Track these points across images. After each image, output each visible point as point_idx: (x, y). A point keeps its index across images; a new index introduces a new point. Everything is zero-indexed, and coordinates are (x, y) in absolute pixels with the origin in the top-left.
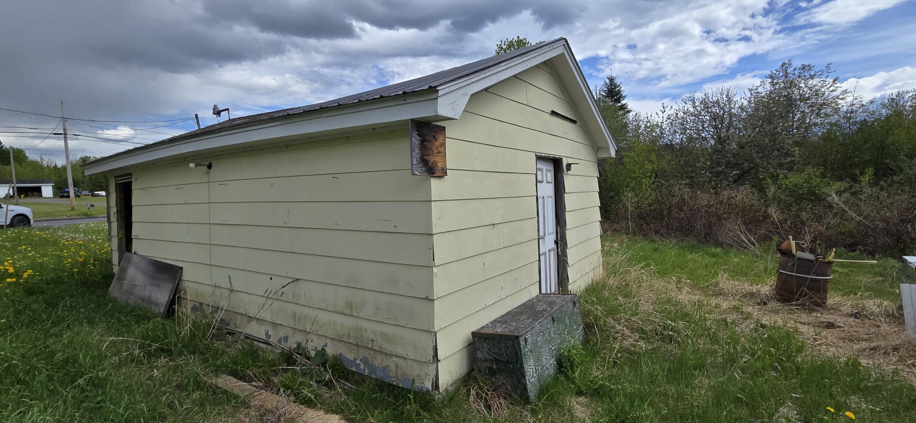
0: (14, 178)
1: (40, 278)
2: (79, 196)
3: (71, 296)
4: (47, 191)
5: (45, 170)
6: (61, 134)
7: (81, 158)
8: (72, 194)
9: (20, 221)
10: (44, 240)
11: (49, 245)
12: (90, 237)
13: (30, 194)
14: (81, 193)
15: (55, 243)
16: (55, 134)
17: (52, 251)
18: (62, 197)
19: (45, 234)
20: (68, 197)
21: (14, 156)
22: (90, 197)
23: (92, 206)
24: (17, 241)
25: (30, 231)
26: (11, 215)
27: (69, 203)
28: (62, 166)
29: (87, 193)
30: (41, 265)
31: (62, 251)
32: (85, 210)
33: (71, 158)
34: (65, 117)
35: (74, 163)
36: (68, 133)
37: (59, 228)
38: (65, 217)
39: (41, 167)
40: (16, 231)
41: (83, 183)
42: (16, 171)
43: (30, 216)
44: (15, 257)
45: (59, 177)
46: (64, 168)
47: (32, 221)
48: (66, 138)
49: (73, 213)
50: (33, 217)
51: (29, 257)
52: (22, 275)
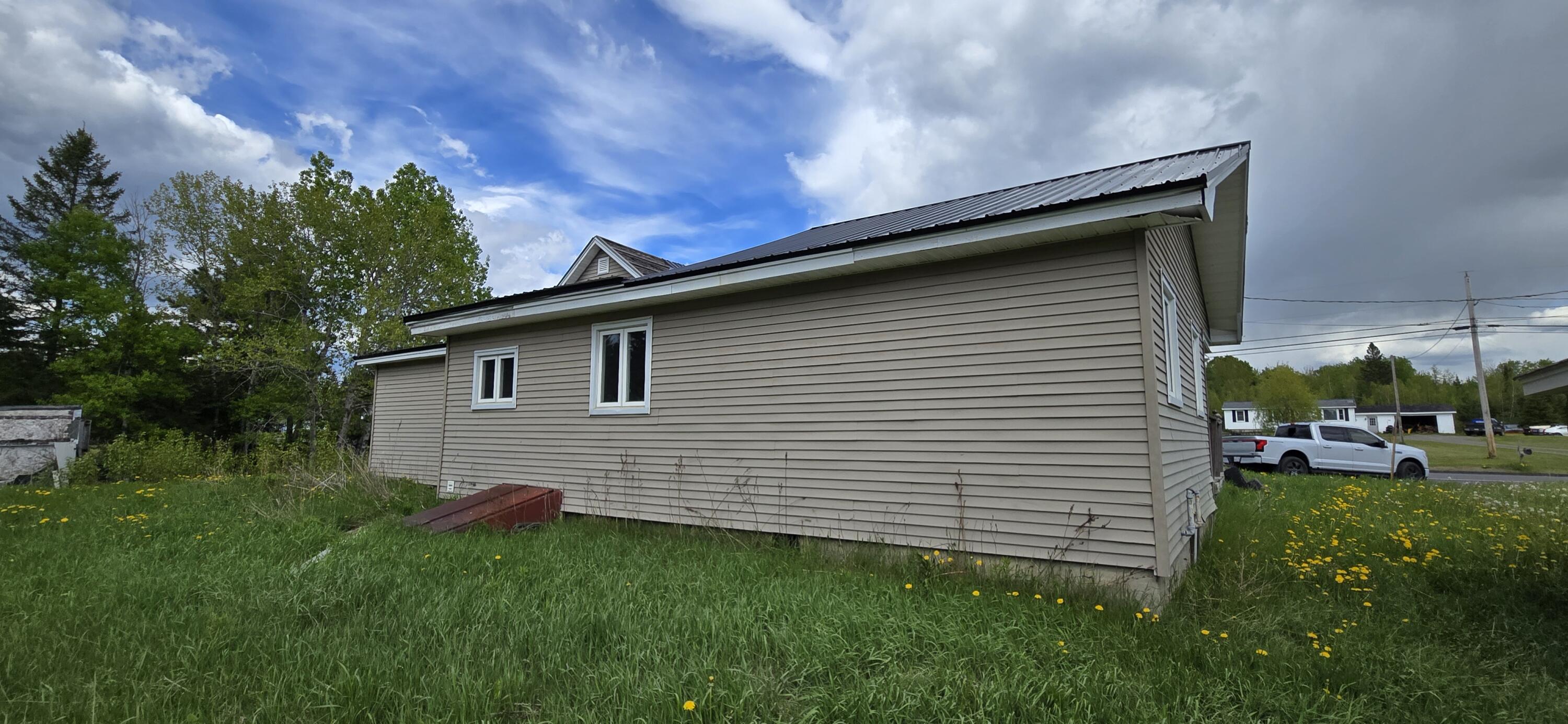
0: (1398, 403)
1: (1451, 566)
2: (1501, 434)
3: (1511, 613)
4: (1446, 423)
5: (1441, 390)
6: (1467, 328)
7: (1501, 366)
8: (1489, 428)
9: (1410, 470)
10: (1452, 504)
11: (1460, 513)
12: (1532, 510)
13: (1420, 428)
14: (1503, 428)
15: (1469, 512)
16: (1456, 329)
17: (1466, 526)
18: (1469, 434)
19: (1452, 495)
20: (1482, 433)
21: (1396, 370)
22: (1522, 435)
23: (1529, 452)
24: (1409, 497)
25: (1427, 488)
26: (1398, 458)
27: (1484, 444)
28: (1468, 381)
29: (1515, 427)
30: (1451, 544)
31: (1483, 528)
32: (1515, 459)
33: (1485, 366)
34: (1473, 298)
35: (1488, 375)
36: (1479, 324)
37: (1471, 488)
38: (1479, 469)
39: (1434, 384)
40: (1408, 484)
41: (1507, 410)
42: (1400, 391)
43: (1425, 462)
44: (1411, 525)
45: (1464, 400)
46: (1472, 385)
47: (1427, 471)
48: (1474, 334)
49: (1492, 462)
50: (1429, 465)
51: (1430, 528)
52: (1424, 556)
